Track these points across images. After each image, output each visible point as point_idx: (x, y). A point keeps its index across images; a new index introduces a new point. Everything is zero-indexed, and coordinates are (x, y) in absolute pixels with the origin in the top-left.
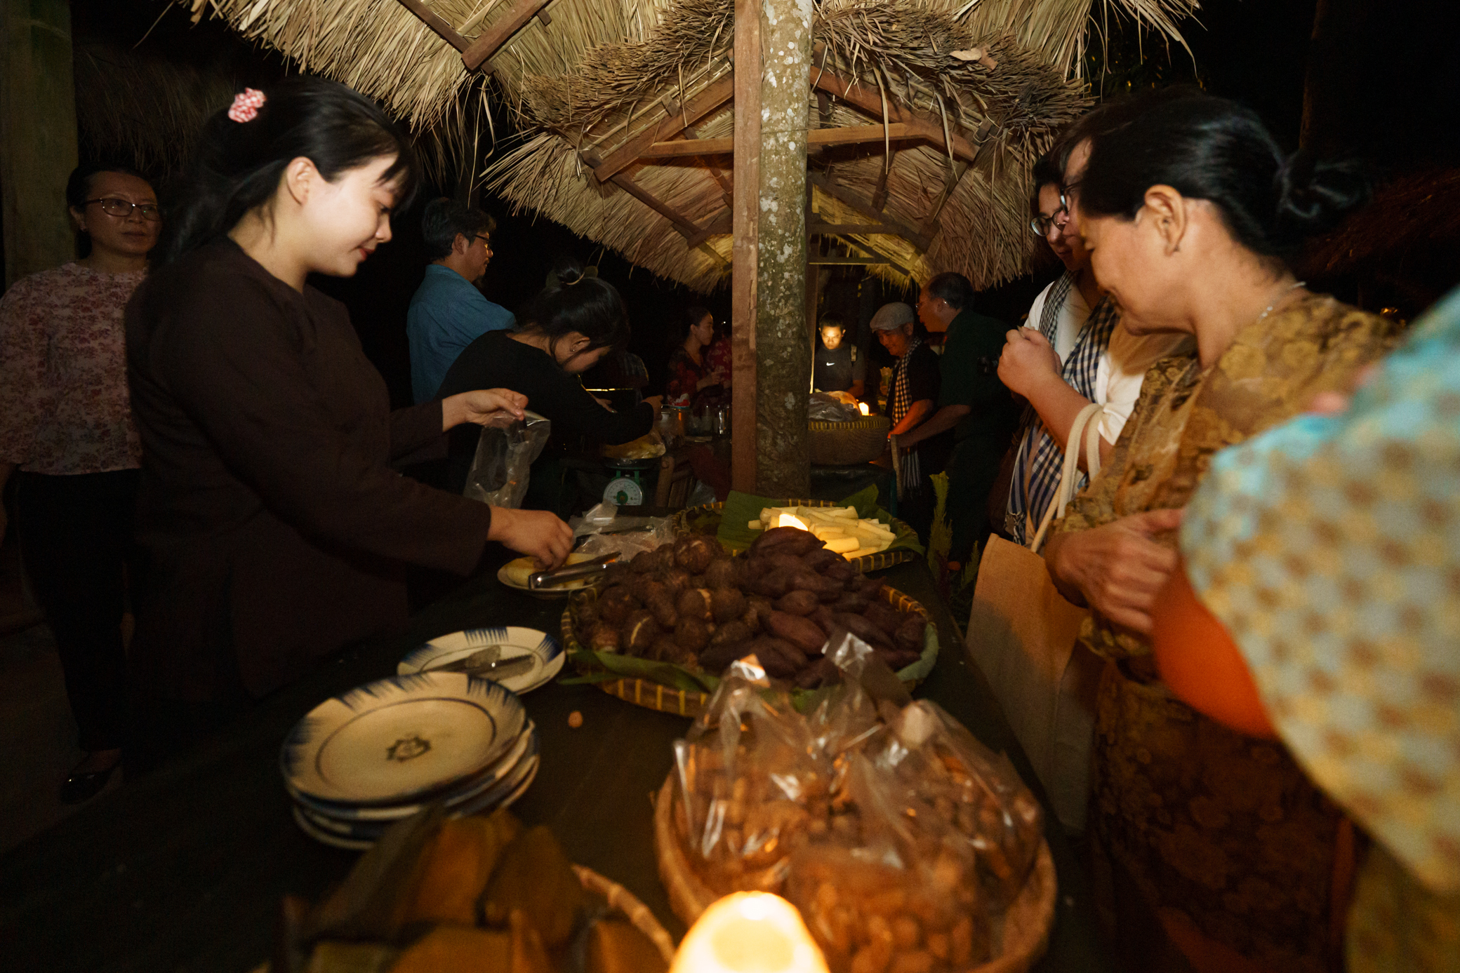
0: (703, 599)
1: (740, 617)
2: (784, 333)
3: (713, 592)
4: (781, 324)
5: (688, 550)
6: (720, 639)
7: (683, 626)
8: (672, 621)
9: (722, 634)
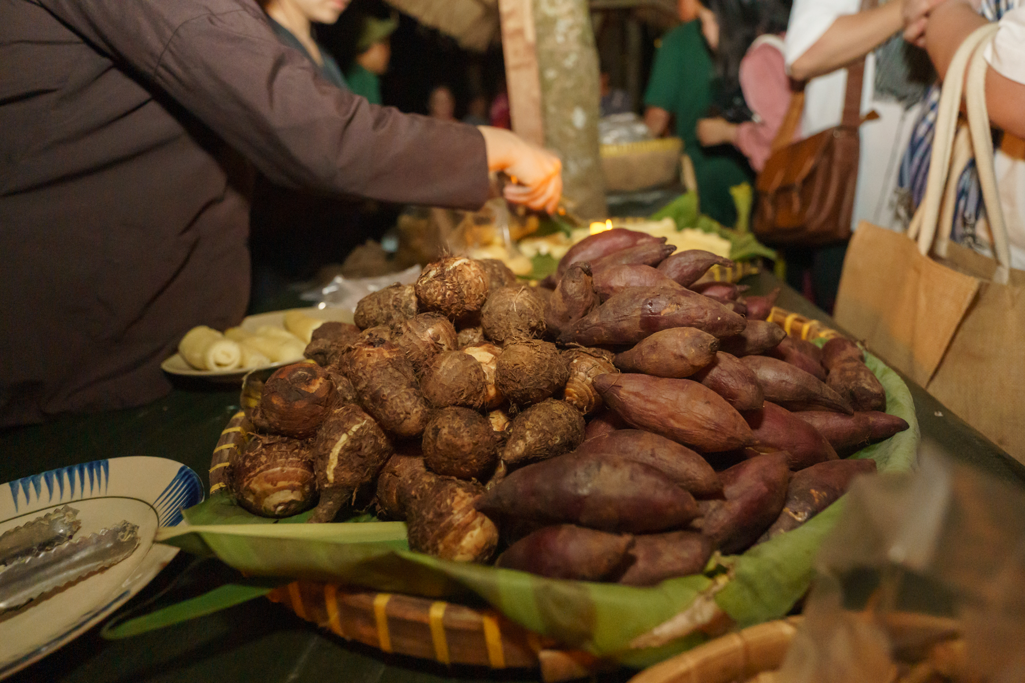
0: (478, 368)
1: (558, 392)
2: (566, 36)
3: (498, 349)
4: (562, 26)
5: (441, 276)
6: (519, 448)
7: (437, 431)
8: (412, 423)
9: (523, 437)
